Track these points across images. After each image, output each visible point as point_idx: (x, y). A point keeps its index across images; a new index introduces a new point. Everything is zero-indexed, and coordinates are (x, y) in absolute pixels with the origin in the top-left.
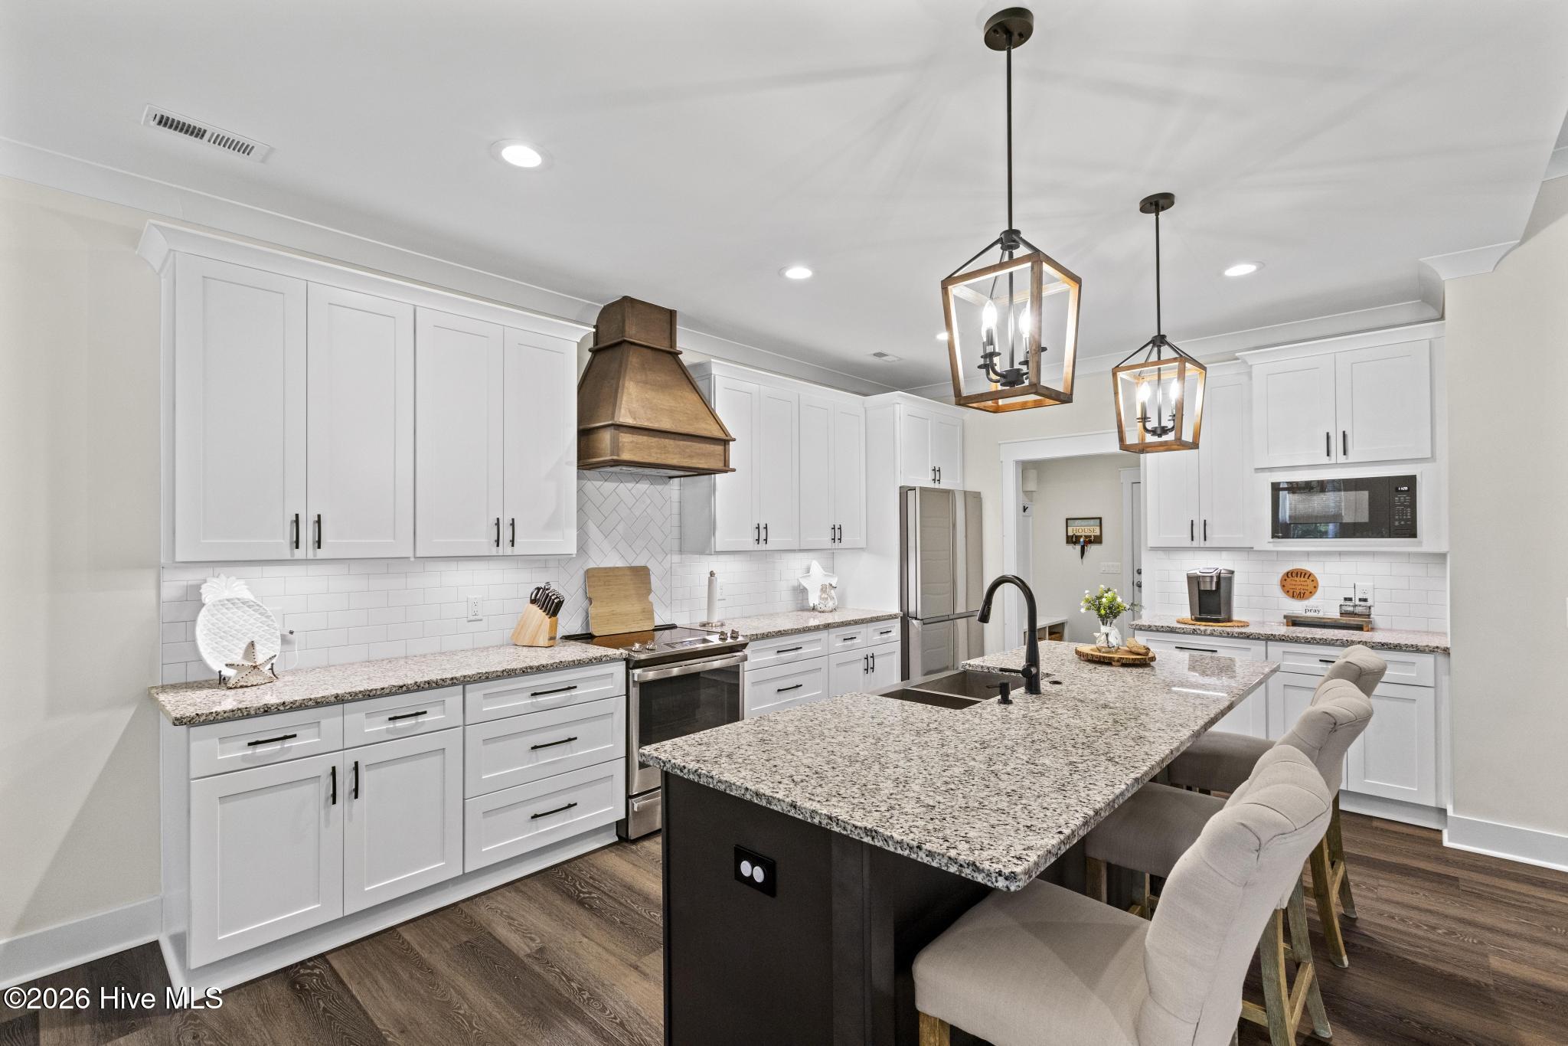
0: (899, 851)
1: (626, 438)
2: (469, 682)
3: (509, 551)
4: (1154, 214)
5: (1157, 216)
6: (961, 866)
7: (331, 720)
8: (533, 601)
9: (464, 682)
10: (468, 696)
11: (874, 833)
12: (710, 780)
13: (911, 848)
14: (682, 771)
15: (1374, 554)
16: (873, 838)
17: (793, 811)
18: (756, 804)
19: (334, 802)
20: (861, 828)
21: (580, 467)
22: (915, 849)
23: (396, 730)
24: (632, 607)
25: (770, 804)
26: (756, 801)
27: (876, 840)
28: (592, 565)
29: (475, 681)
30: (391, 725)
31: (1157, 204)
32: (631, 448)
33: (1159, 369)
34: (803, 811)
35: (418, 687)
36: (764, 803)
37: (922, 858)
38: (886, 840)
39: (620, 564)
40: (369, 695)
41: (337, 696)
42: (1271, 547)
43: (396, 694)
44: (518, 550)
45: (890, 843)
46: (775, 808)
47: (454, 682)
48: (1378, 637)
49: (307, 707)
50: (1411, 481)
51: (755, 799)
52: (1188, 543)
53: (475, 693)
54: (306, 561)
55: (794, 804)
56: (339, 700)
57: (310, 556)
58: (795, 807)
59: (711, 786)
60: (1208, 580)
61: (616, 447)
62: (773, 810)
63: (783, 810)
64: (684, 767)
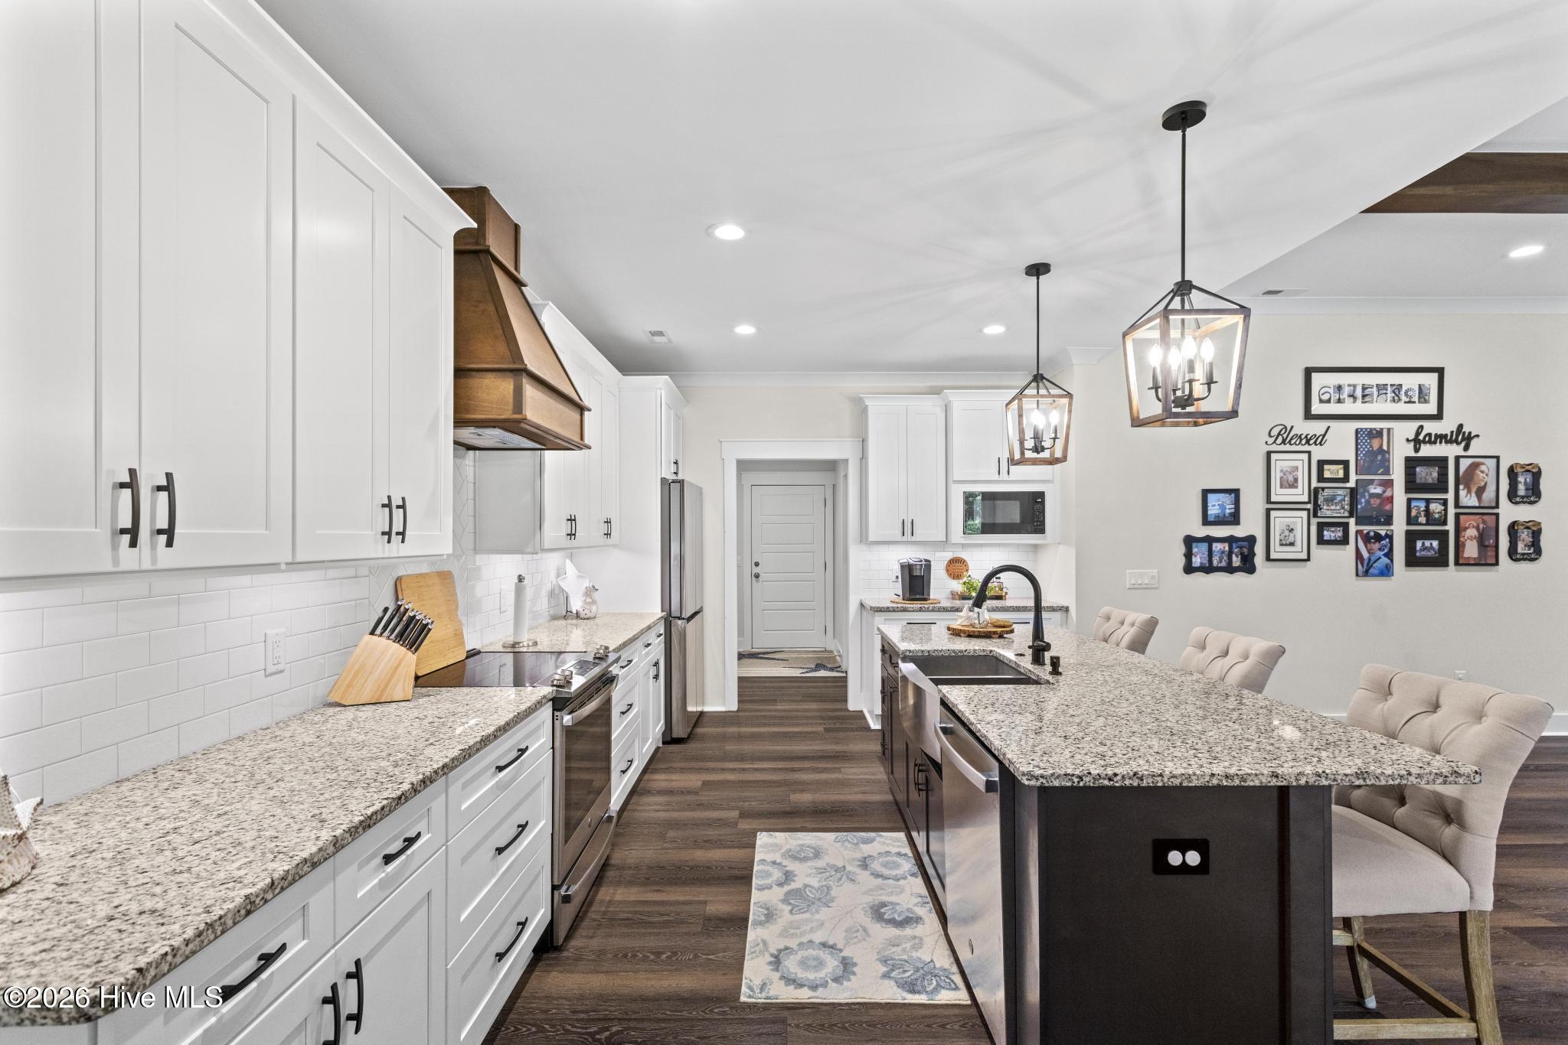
0: (1391, 782)
4: (1035, 277)
5: (1038, 279)
6: (1446, 777)
11: (1366, 775)
12: (1159, 779)
13: (1401, 777)
14: (1110, 780)
15: (999, 545)
16: (1364, 779)
17: (1274, 780)
18: (1227, 786)
20: (1352, 775)
22: (1406, 776)
23: (388, 879)
25: (1245, 781)
26: (1225, 784)
27: (1367, 780)
31: (1038, 270)
33: (1038, 401)
34: (1287, 777)
36: (1237, 782)
37: (1412, 782)
38: (1377, 777)
40: (368, 826)
42: (963, 541)
45: (1382, 778)
46: (1252, 784)
47: (444, 771)
48: (1008, 603)
50: (1042, 495)
51: (1224, 782)
52: (899, 538)
53: (455, 785)
55: (1275, 774)
58: (1277, 777)
59: (1160, 784)
60: (918, 567)
62: (1249, 787)
63: (1262, 783)
64: (1116, 775)
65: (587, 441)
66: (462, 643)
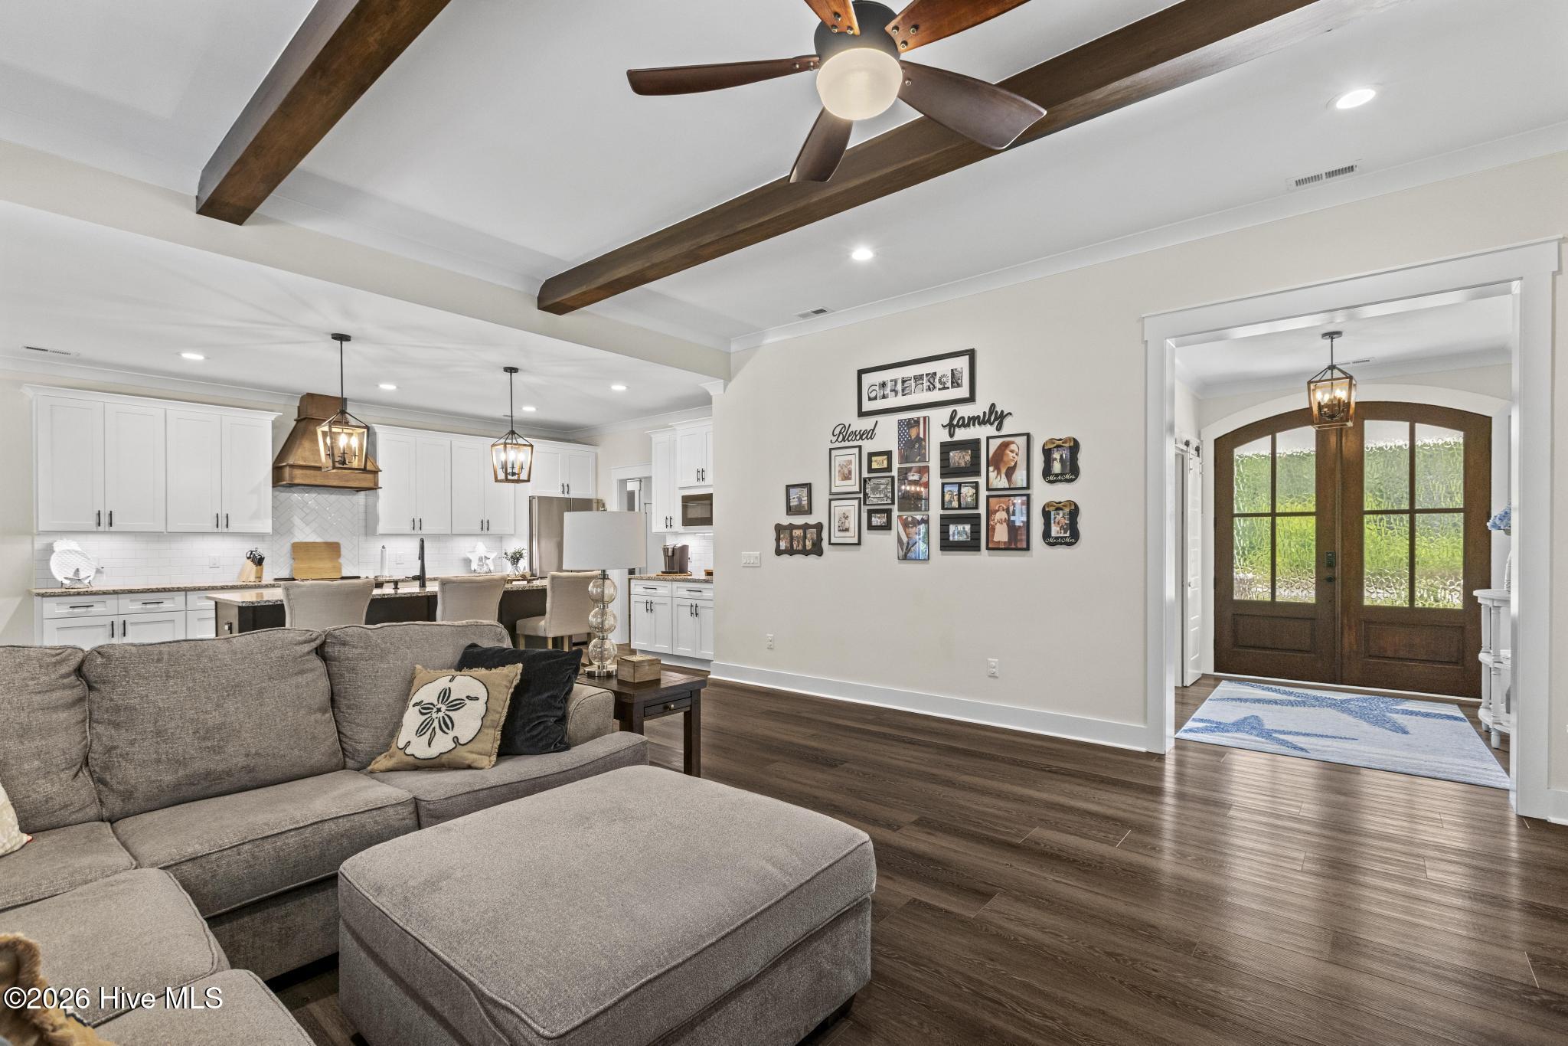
1: (298, 472)
2: (188, 590)
3: (225, 530)
7: (111, 602)
8: (248, 558)
9: (186, 590)
10: (188, 597)
19: (113, 636)
21: (273, 487)
23: (146, 609)
24: (327, 564)
28: (296, 540)
29: (192, 590)
30: (144, 606)
32: (299, 476)
35: (158, 590)
39: (319, 540)
40: (131, 592)
41: (114, 591)
42: (682, 531)
43: (145, 592)
44: (231, 529)
47: (179, 590)
49: (98, 594)
52: (664, 529)
53: (191, 596)
54: (104, 532)
56: (115, 592)
57: (107, 530)
60: (669, 550)
61: (292, 477)
65: (380, 486)
66: (340, 572)
